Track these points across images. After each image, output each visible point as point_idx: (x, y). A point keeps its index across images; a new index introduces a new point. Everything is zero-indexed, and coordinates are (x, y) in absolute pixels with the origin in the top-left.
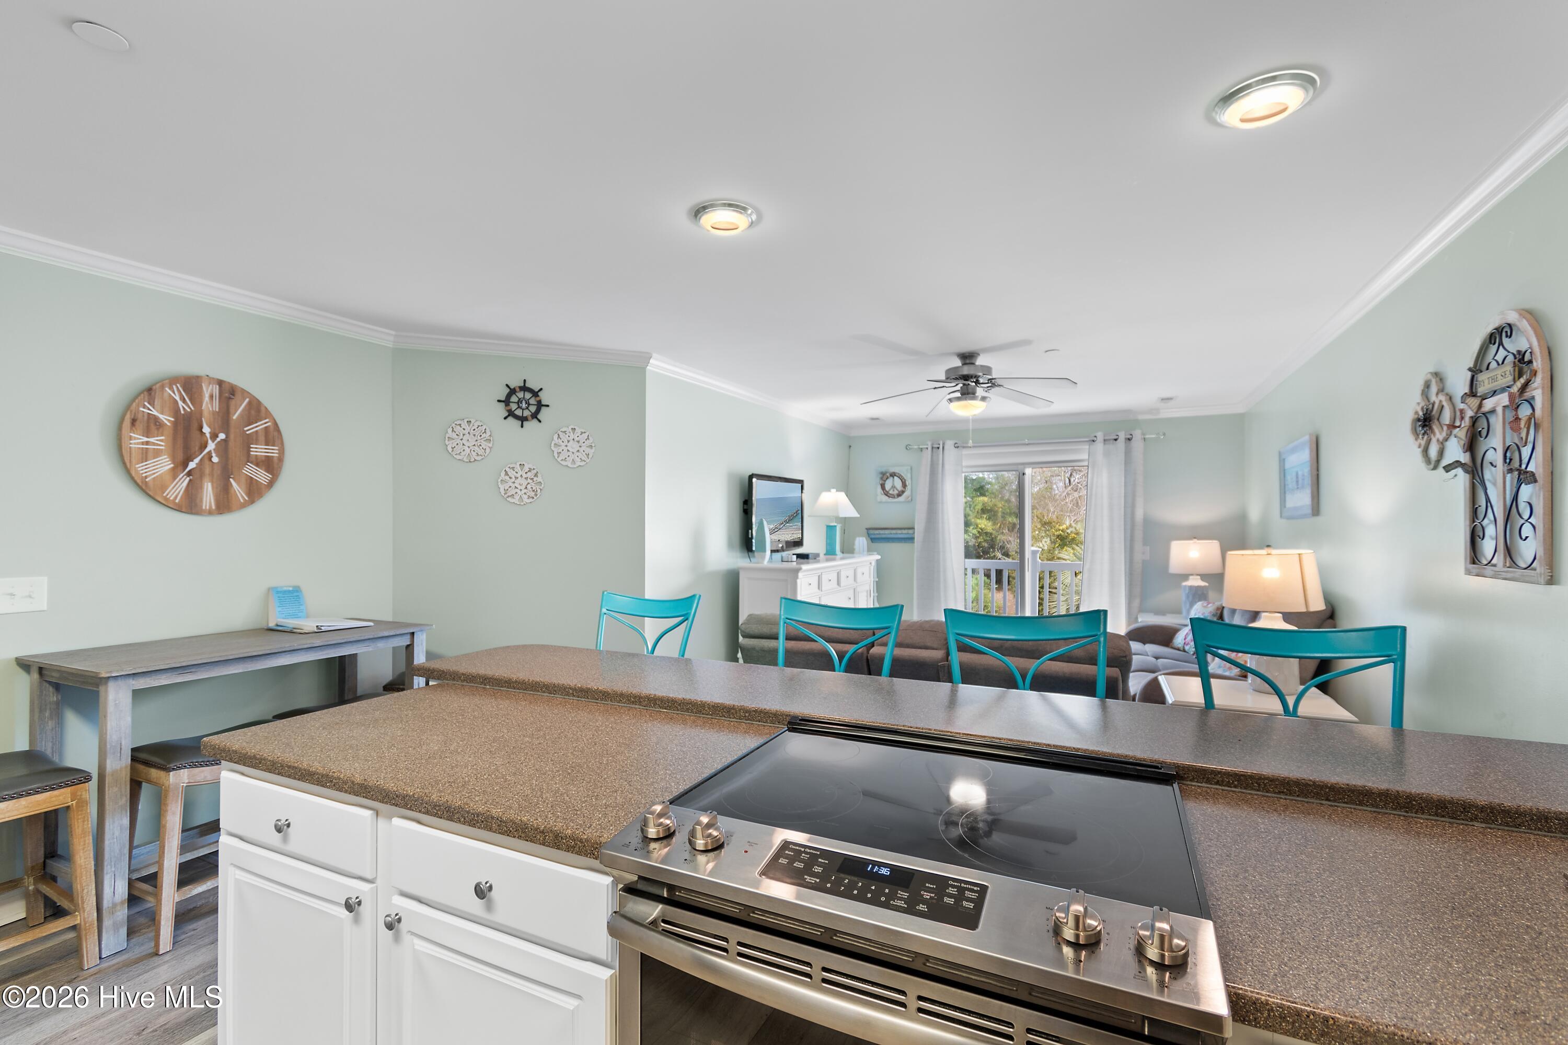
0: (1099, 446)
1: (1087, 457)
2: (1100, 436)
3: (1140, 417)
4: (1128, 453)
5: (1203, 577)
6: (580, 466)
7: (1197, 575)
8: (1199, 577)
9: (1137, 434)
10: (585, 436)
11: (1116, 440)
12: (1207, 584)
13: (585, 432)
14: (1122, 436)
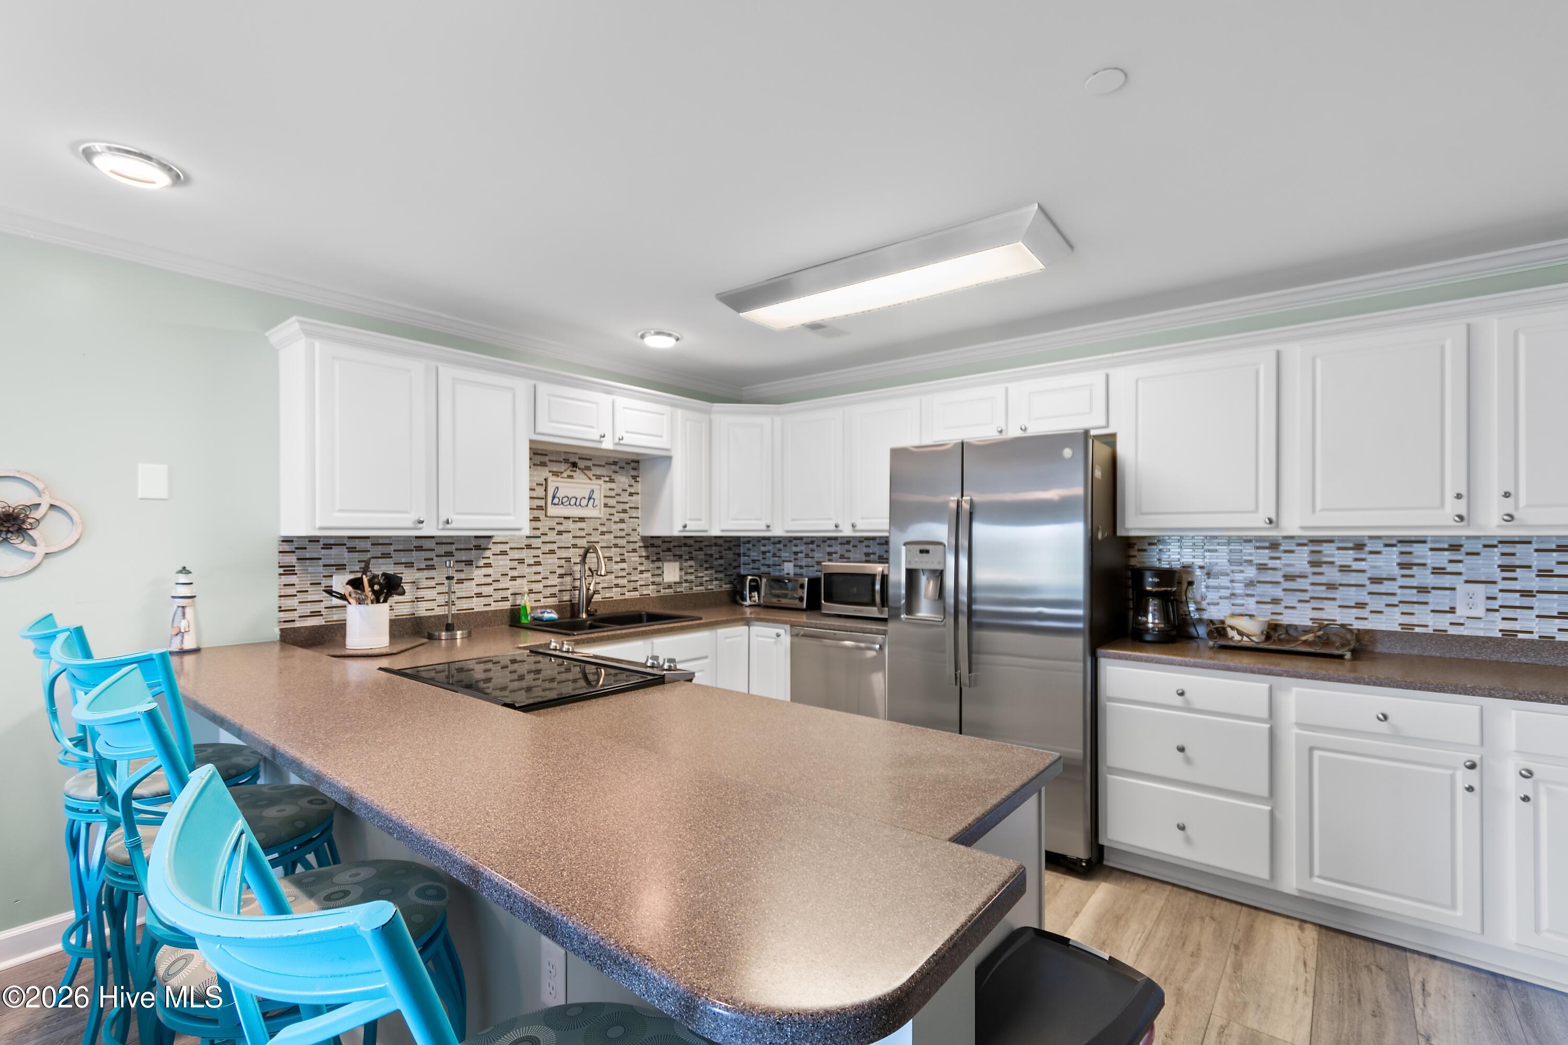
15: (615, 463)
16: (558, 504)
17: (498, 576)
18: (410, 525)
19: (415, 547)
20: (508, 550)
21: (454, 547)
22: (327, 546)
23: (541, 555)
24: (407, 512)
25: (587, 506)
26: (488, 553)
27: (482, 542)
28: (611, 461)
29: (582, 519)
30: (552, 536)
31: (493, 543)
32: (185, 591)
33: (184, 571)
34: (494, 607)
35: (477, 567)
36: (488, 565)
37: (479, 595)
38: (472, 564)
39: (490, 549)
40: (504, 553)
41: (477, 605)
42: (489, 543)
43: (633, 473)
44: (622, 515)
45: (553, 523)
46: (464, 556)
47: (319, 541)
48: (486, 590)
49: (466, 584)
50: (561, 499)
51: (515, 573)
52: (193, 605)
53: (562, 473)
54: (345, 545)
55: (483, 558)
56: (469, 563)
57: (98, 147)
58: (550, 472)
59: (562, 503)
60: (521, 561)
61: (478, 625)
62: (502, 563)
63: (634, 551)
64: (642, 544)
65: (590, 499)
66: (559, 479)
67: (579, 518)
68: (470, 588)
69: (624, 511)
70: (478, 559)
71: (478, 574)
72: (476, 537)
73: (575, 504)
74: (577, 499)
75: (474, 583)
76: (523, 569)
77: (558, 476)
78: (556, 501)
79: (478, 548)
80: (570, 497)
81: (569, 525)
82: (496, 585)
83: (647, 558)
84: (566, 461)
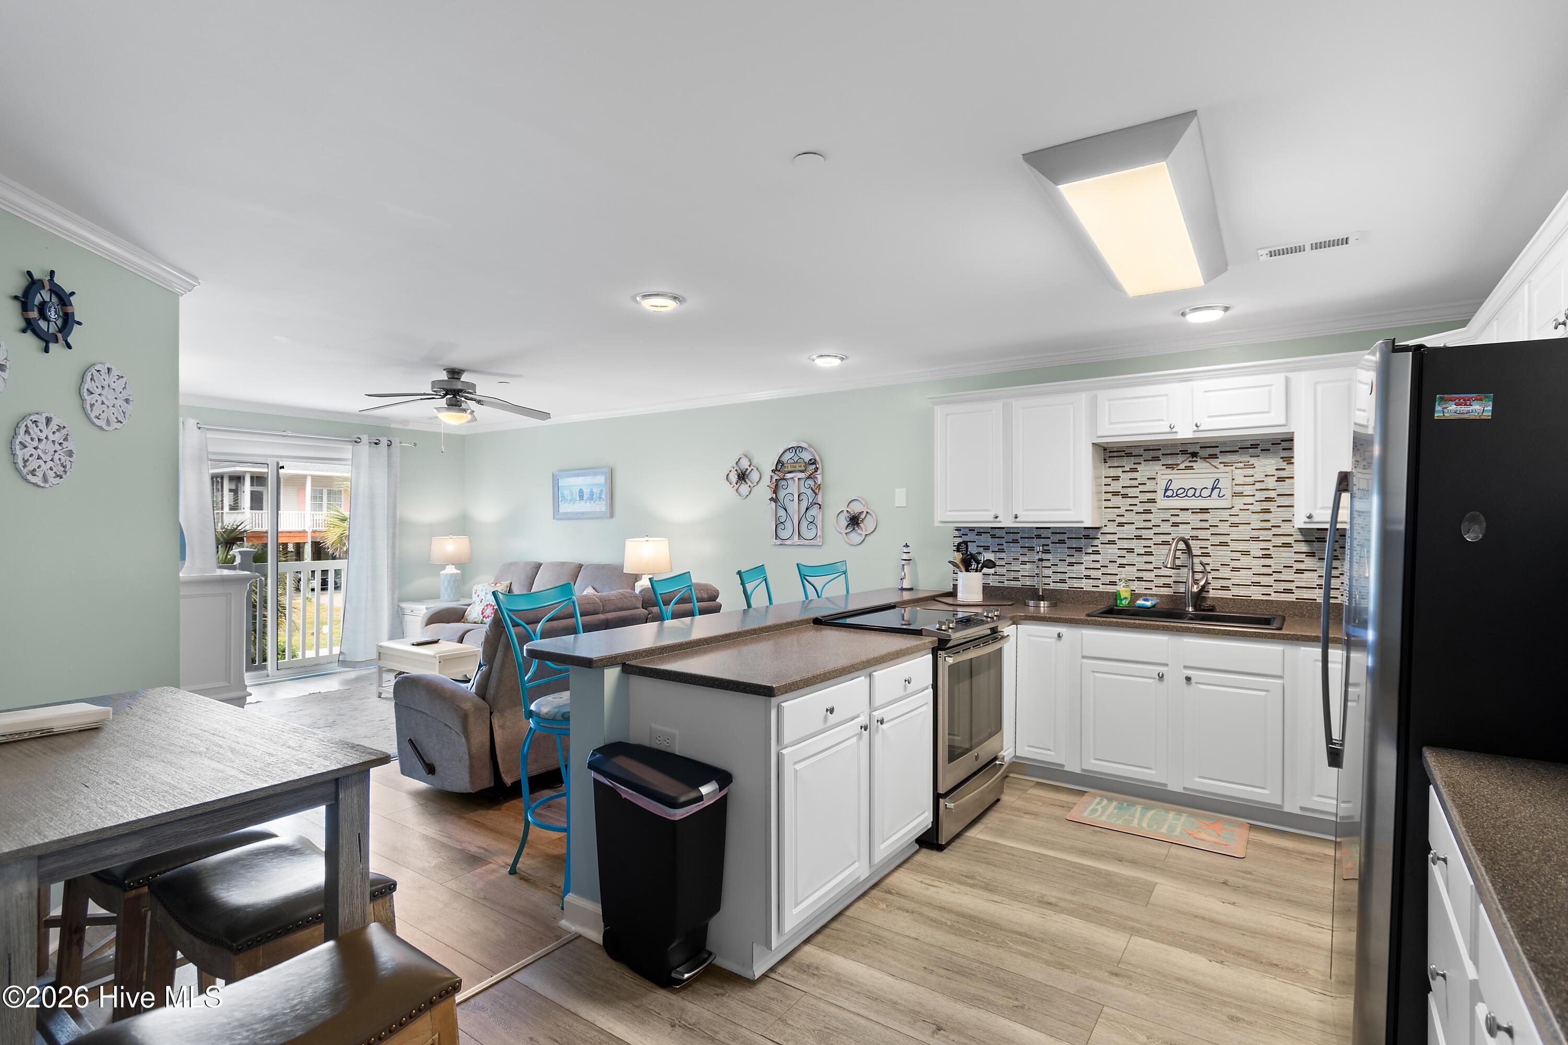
0: (364, 449)
1: (351, 457)
2: (365, 438)
3: (392, 426)
4: (389, 455)
5: (458, 565)
6: (116, 429)
7: (452, 564)
8: (453, 566)
9: (396, 441)
10: (122, 381)
11: (376, 443)
12: (459, 572)
13: (122, 377)
14: (384, 441)
15: (1254, 446)
16: (1171, 496)
17: (1106, 563)
18: (992, 519)
19: (1035, 535)
20: (1116, 540)
21: (1066, 536)
22: (979, 534)
23: (1152, 546)
24: (988, 510)
25: (1210, 496)
26: (1096, 542)
27: (1091, 532)
28: (1248, 444)
29: (1204, 510)
30: (1166, 527)
31: (1101, 533)
32: (905, 556)
33: (907, 546)
34: (1102, 588)
35: (1086, 553)
36: (1097, 553)
37: (1088, 577)
38: (1082, 551)
39: (1099, 538)
40: (1112, 542)
41: (1086, 585)
42: (1097, 533)
43: (1285, 454)
44: (1266, 505)
45: (1167, 515)
46: (1074, 544)
47: (974, 530)
48: (1093, 573)
49: (1076, 567)
50: (1175, 491)
51: (1124, 561)
52: (909, 564)
53: (1178, 465)
54: (989, 533)
55: (1092, 546)
56: (1079, 550)
57: (814, 357)
58: (1163, 465)
59: (1177, 495)
60: (1131, 550)
61: (1086, 602)
62: (1112, 551)
63: (1287, 545)
64: (1300, 538)
65: (1213, 489)
66: (1175, 471)
67: (1201, 509)
68: (1080, 570)
69: (1268, 499)
70: (1087, 546)
71: (1087, 559)
72: (1037, 528)
73: (1194, 495)
74: (1196, 489)
75: (1083, 567)
76: (1130, 558)
77: (1173, 468)
78: (1169, 493)
79: (1087, 537)
80: (1187, 488)
81: (1184, 516)
82: (1103, 570)
83: (1311, 554)
84: (1184, 452)
